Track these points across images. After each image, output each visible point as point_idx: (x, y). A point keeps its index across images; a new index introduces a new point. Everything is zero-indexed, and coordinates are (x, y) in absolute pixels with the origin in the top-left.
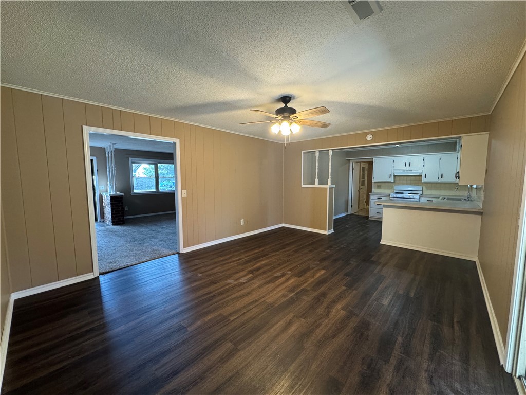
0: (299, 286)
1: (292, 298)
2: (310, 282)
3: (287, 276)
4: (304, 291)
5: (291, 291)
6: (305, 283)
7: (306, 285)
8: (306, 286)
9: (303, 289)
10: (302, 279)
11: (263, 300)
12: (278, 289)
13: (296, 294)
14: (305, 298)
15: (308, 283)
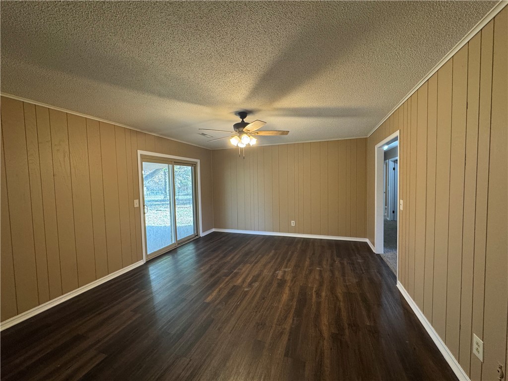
0: (232, 278)
1: (235, 269)
2: (223, 284)
3: (246, 284)
4: (226, 275)
5: (237, 274)
6: (227, 282)
7: (227, 280)
8: (225, 279)
9: (228, 276)
10: (231, 285)
11: (253, 264)
12: (247, 272)
13: (233, 272)
14: (225, 271)
15: (225, 282)
